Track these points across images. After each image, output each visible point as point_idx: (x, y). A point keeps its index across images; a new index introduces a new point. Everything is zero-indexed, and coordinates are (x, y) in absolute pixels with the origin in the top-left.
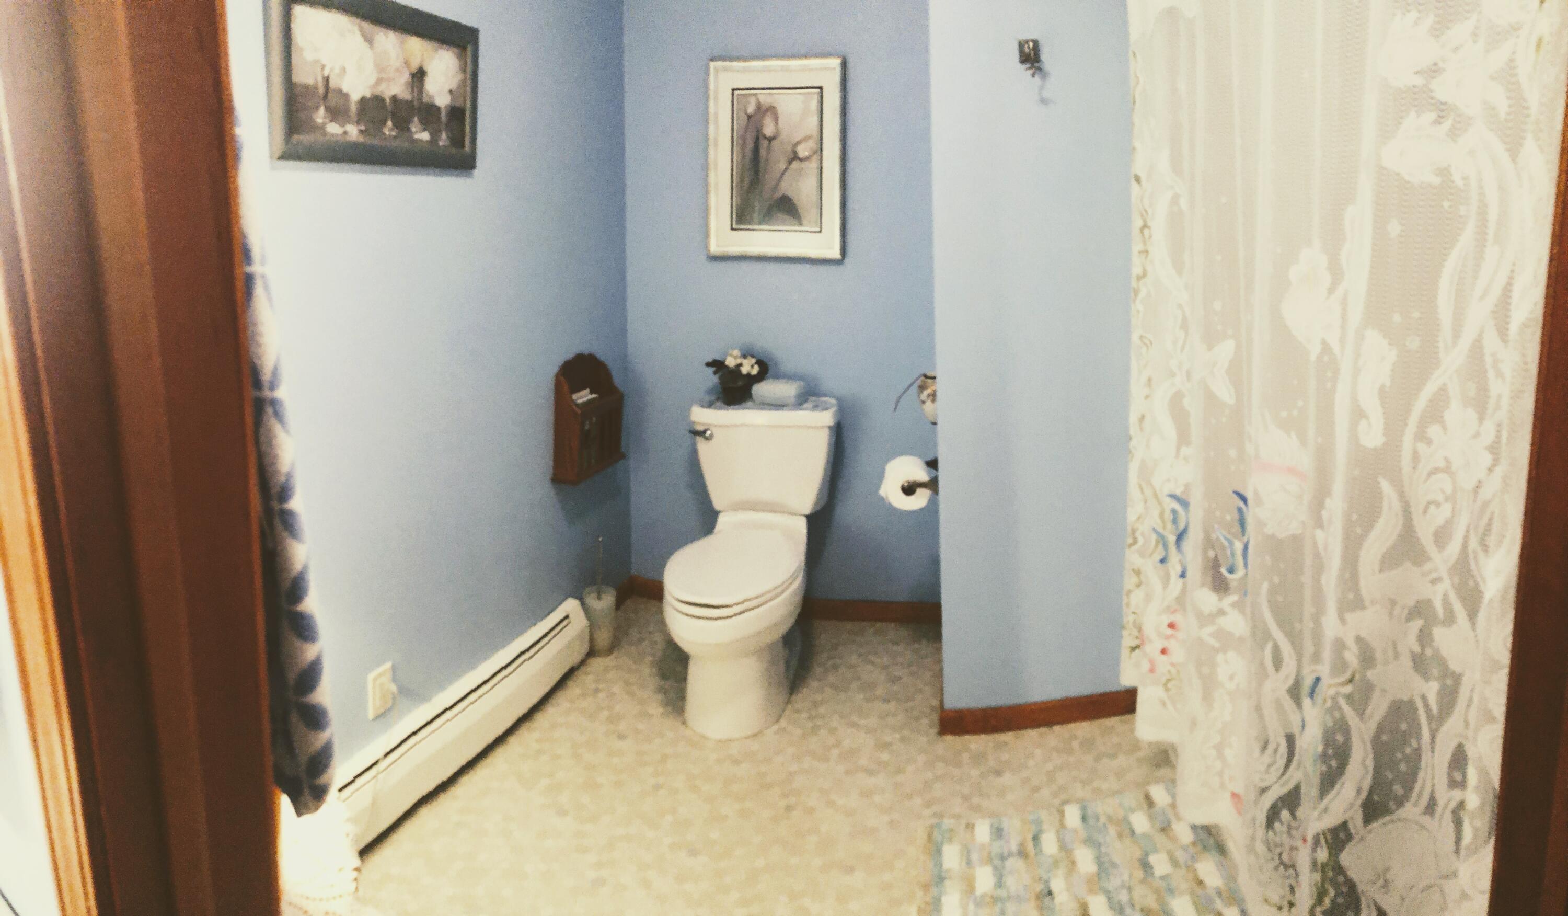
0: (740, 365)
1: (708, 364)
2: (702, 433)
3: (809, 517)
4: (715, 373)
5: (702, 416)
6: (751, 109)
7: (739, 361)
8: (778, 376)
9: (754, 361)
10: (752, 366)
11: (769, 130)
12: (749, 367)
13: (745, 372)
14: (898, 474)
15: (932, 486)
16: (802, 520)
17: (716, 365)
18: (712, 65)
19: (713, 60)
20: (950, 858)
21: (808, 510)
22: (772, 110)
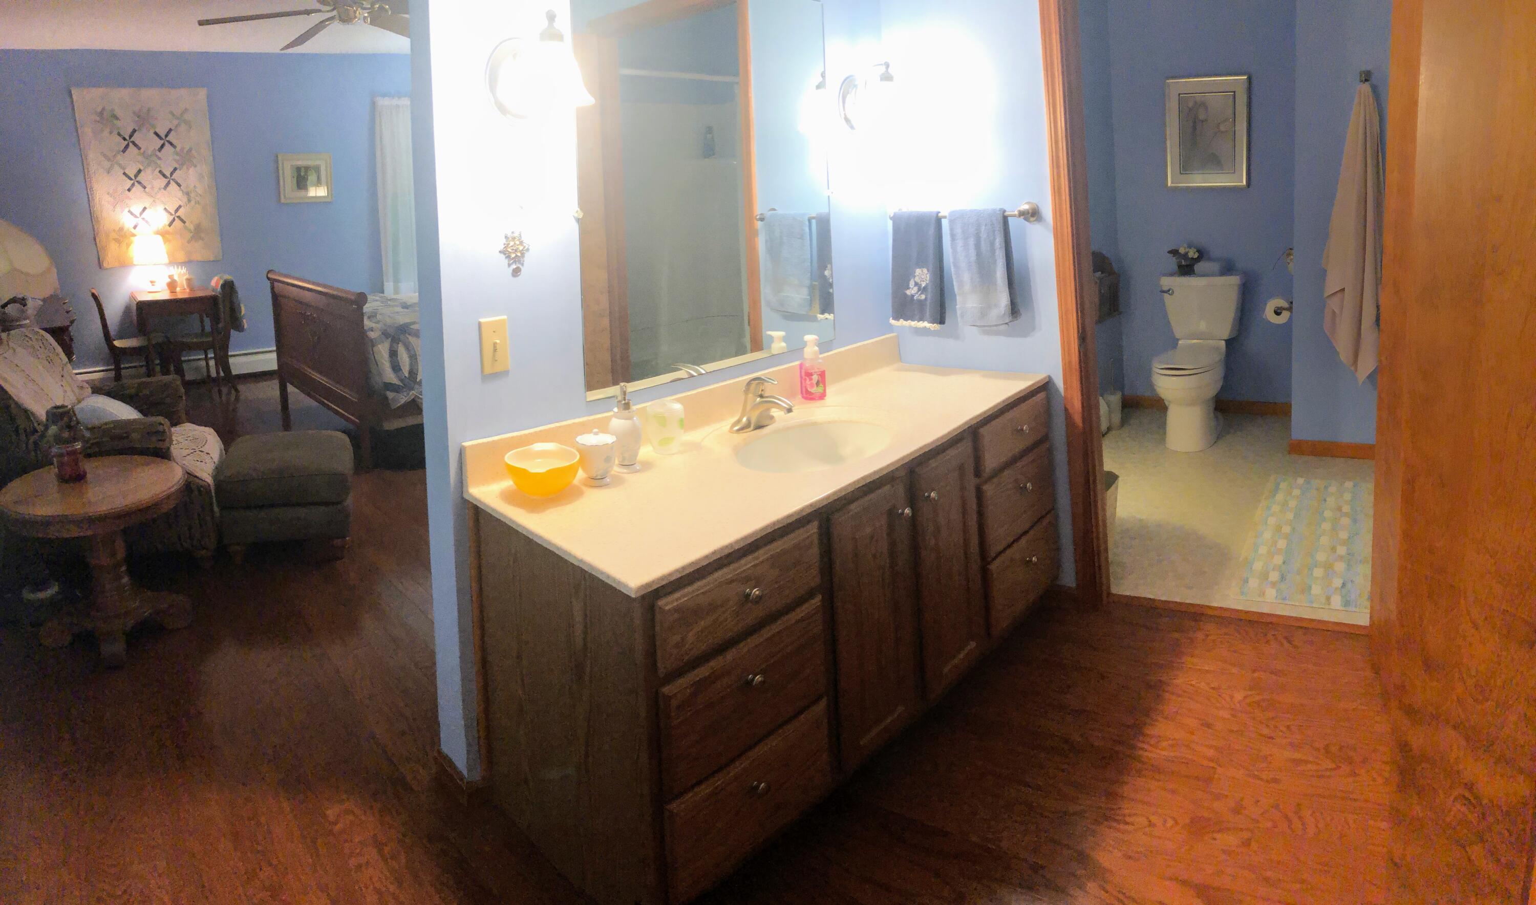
0: (1188, 252)
1: (1170, 252)
2: (1167, 292)
3: (1226, 341)
4: (1174, 256)
5: (1166, 282)
7: (1187, 250)
8: (1210, 259)
9: (1195, 250)
10: (1195, 253)
12: (1193, 254)
13: (1190, 256)
14: (1273, 304)
15: (1290, 309)
16: (1223, 343)
17: (1174, 252)
18: (1167, 81)
19: (1168, 78)
20: (1283, 485)
21: (1226, 337)
22: (1203, 105)
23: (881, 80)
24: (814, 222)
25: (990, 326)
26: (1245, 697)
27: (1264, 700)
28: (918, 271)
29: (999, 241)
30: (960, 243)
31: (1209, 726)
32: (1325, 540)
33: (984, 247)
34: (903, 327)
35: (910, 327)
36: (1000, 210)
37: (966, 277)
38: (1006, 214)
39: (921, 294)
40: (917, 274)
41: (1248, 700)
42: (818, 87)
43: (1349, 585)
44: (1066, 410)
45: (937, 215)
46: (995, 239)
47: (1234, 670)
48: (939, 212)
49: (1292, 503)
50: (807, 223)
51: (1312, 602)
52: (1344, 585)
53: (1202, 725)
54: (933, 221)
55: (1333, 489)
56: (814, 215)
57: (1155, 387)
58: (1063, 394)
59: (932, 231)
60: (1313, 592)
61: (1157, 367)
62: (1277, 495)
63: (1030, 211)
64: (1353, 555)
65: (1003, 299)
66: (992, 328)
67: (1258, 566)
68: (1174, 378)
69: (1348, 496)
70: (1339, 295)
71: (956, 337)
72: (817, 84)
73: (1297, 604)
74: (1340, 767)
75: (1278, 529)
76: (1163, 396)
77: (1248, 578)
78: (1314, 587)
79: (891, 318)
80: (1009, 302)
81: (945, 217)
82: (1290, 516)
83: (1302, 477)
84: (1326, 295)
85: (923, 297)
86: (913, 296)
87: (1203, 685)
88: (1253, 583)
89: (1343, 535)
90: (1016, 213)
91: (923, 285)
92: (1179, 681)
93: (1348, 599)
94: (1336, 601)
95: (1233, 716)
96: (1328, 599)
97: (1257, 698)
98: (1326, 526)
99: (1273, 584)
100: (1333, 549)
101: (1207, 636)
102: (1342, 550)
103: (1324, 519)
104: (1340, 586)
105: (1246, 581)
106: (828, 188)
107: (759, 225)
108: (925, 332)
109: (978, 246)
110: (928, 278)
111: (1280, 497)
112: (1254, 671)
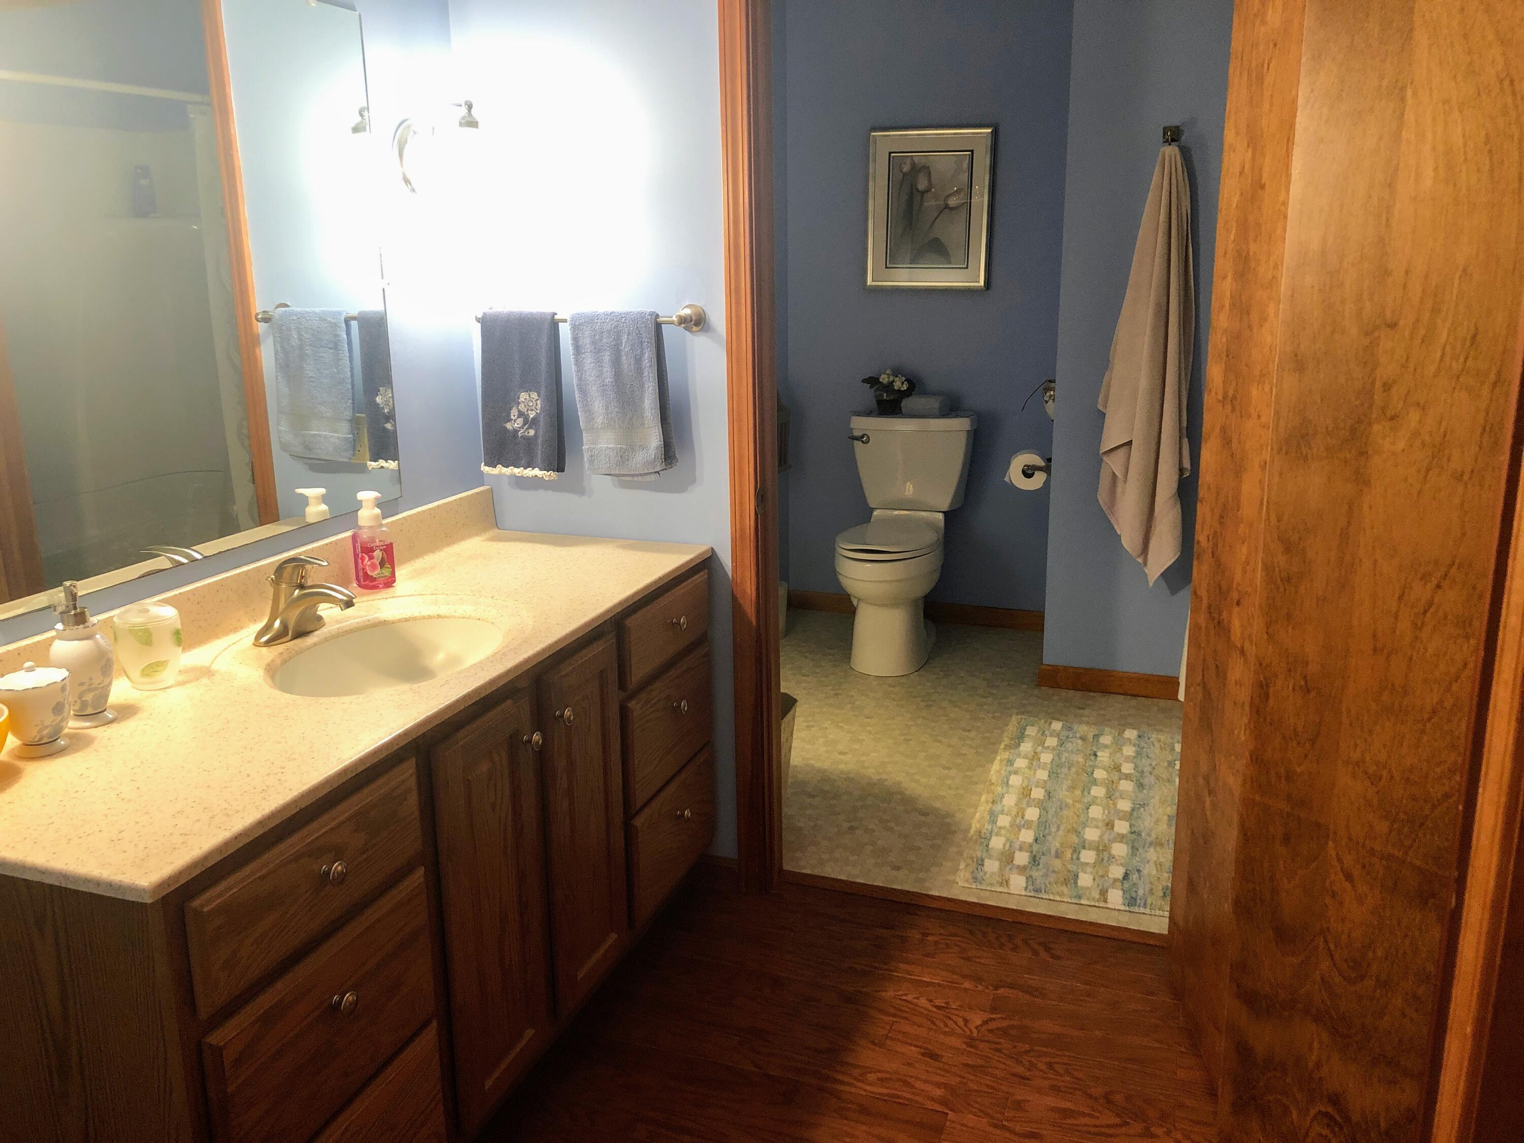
0: (893, 381)
1: (864, 381)
2: (860, 438)
3: (945, 513)
4: (870, 388)
5: (860, 424)
6: (906, 169)
7: (891, 379)
8: (925, 393)
9: (904, 379)
10: (903, 383)
11: (922, 185)
12: (900, 384)
13: (896, 388)
14: (1019, 462)
15: (1047, 469)
16: (941, 516)
17: (872, 381)
18: (873, 134)
19: (875, 129)
20: (1031, 731)
21: (945, 508)
22: (926, 169)
23: (461, 125)
24: (354, 324)
25: (633, 476)
26: (986, 1022)
27: (1013, 1027)
28: (523, 396)
29: (648, 357)
30: (588, 361)
31: (934, 1057)
32: (1096, 812)
33: (627, 362)
34: (500, 475)
35: (513, 476)
36: (651, 314)
37: (598, 406)
38: (661, 320)
39: (527, 429)
40: (522, 399)
41: (993, 1025)
42: (356, 130)
43: (1134, 877)
44: (734, 598)
45: (553, 317)
46: (642, 354)
47: (967, 985)
48: (556, 314)
49: (1046, 757)
50: (344, 325)
51: (1080, 898)
52: (1126, 876)
53: (923, 1055)
54: (546, 326)
55: (1106, 740)
56: (354, 312)
57: (840, 577)
58: (730, 573)
59: (544, 340)
60: (1080, 883)
61: (844, 548)
62: (1022, 744)
63: (694, 318)
64: (1139, 835)
65: (654, 439)
66: (636, 479)
67: (997, 843)
68: (869, 565)
69: (1129, 751)
70: (1122, 451)
71: (580, 490)
72: (353, 125)
73: (1058, 898)
74: (1128, 1124)
75: (1026, 793)
76: (850, 590)
77: (983, 860)
78: (1081, 875)
79: (483, 463)
80: (662, 443)
81: (565, 321)
82: (1042, 775)
83: (1058, 720)
84: (1103, 450)
85: (532, 432)
86: (516, 431)
87: (923, 1002)
88: (992, 866)
89: (1124, 805)
90: (674, 319)
91: (532, 416)
92: (890, 994)
93: (1134, 895)
94: (1116, 897)
95: (969, 1045)
96: (1104, 893)
97: (1005, 1024)
98: (1098, 791)
99: (1022, 869)
100: (1110, 825)
101: (925, 935)
102: (1122, 827)
103: (1095, 782)
104: (1121, 878)
105: (981, 863)
106: (383, 278)
107: (261, 328)
108: (535, 484)
109: (616, 362)
110: (539, 407)
111: (1026, 747)
112: (996, 988)
